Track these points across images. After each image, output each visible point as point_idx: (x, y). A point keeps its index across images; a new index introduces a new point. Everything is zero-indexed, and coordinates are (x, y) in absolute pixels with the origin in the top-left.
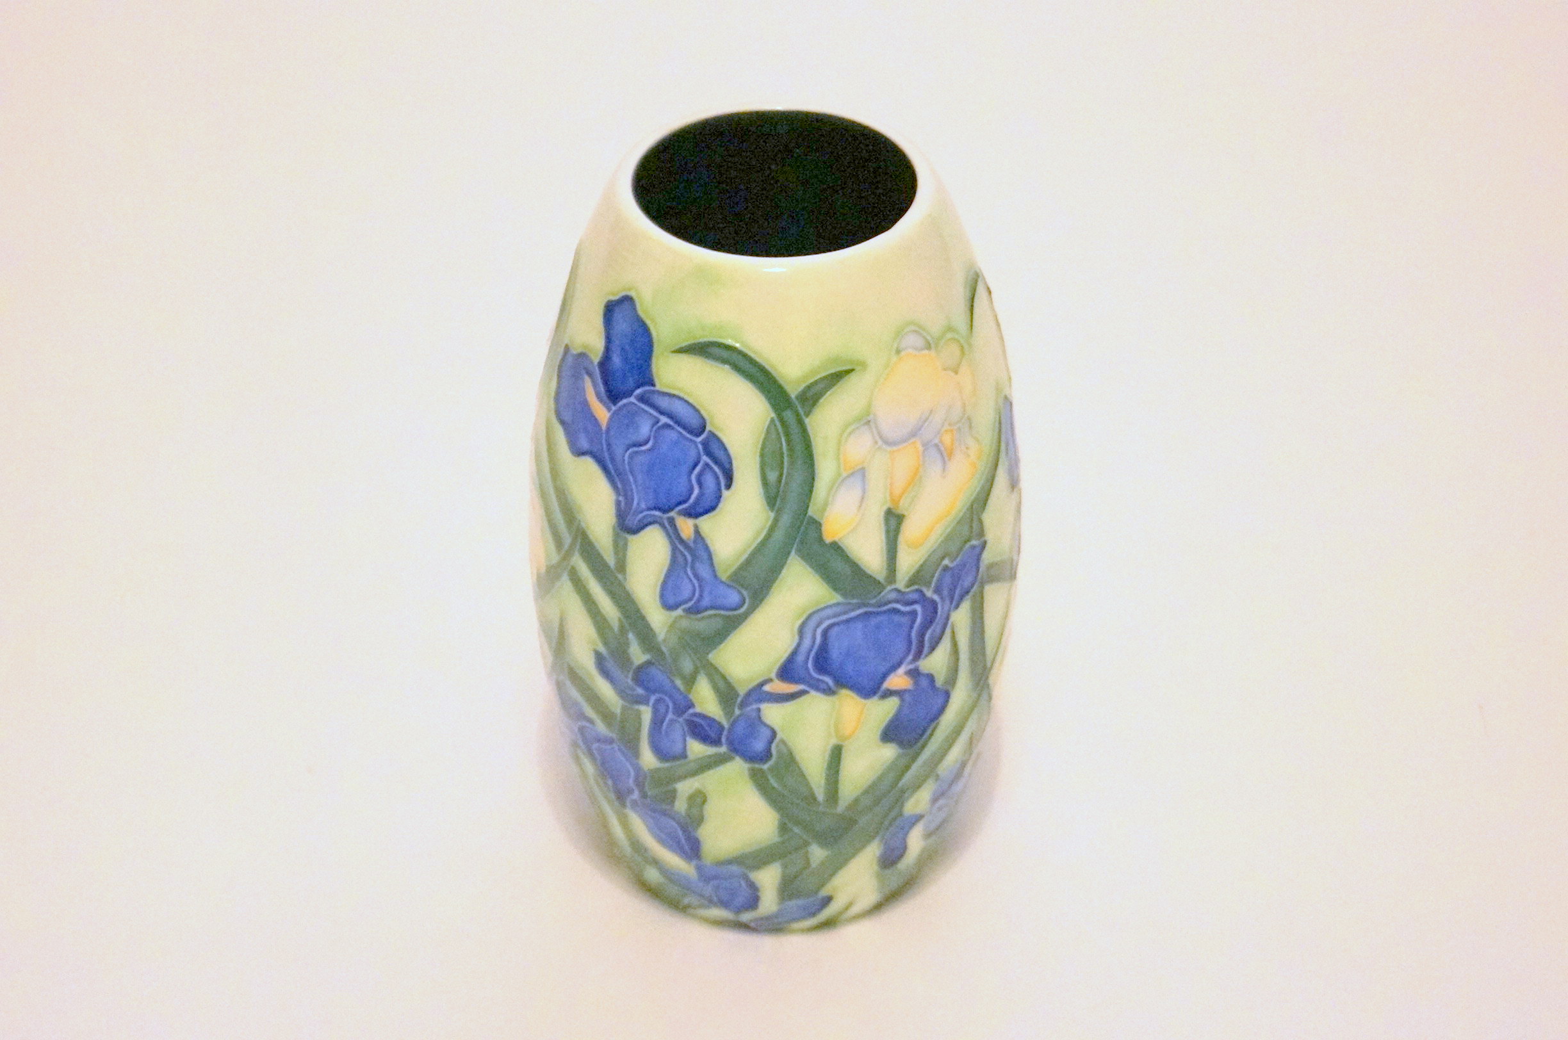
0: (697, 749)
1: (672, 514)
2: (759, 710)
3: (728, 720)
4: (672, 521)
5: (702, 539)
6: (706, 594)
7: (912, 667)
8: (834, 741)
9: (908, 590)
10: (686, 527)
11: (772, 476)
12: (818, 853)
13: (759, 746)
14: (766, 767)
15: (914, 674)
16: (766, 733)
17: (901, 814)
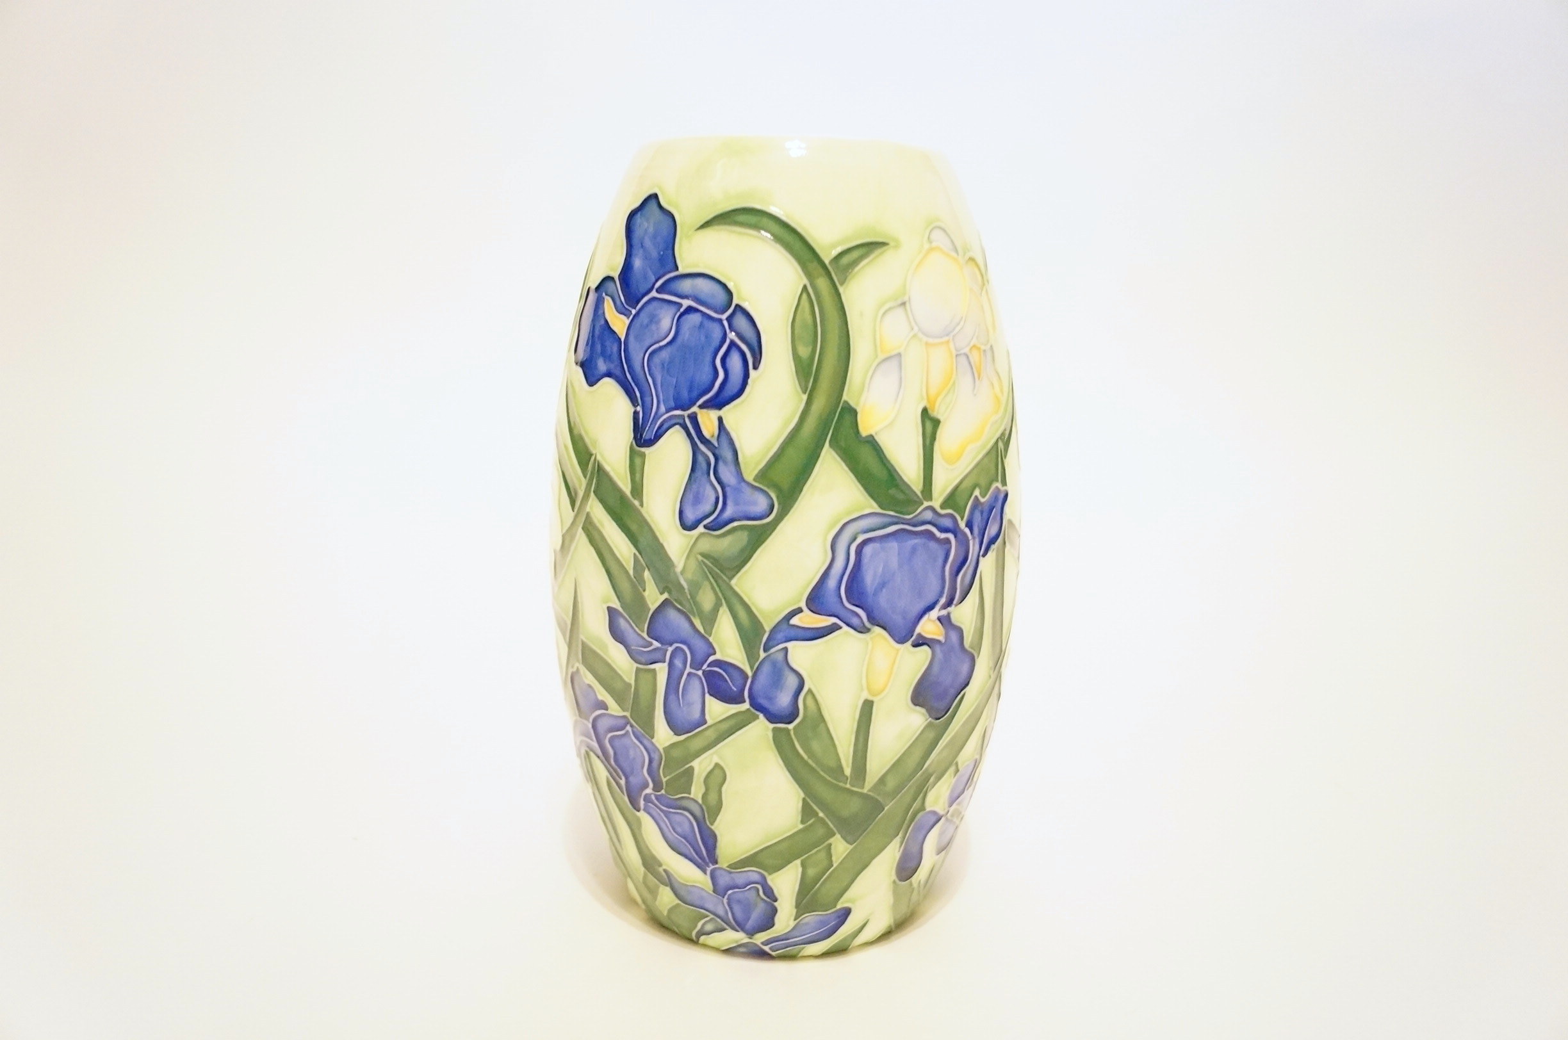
0: (716, 710)
1: (695, 409)
2: (786, 650)
3: (752, 668)
4: (694, 418)
5: (728, 434)
6: (730, 503)
7: (944, 612)
8: (866, 695)
9: (943, 512)
10: (708, 421)
11: (804, 352)
12: (840, 847)
13: (783, 700)
14: (791, 726)
15: (945, 621)
16: (791, 682)
17: (922, 808)
